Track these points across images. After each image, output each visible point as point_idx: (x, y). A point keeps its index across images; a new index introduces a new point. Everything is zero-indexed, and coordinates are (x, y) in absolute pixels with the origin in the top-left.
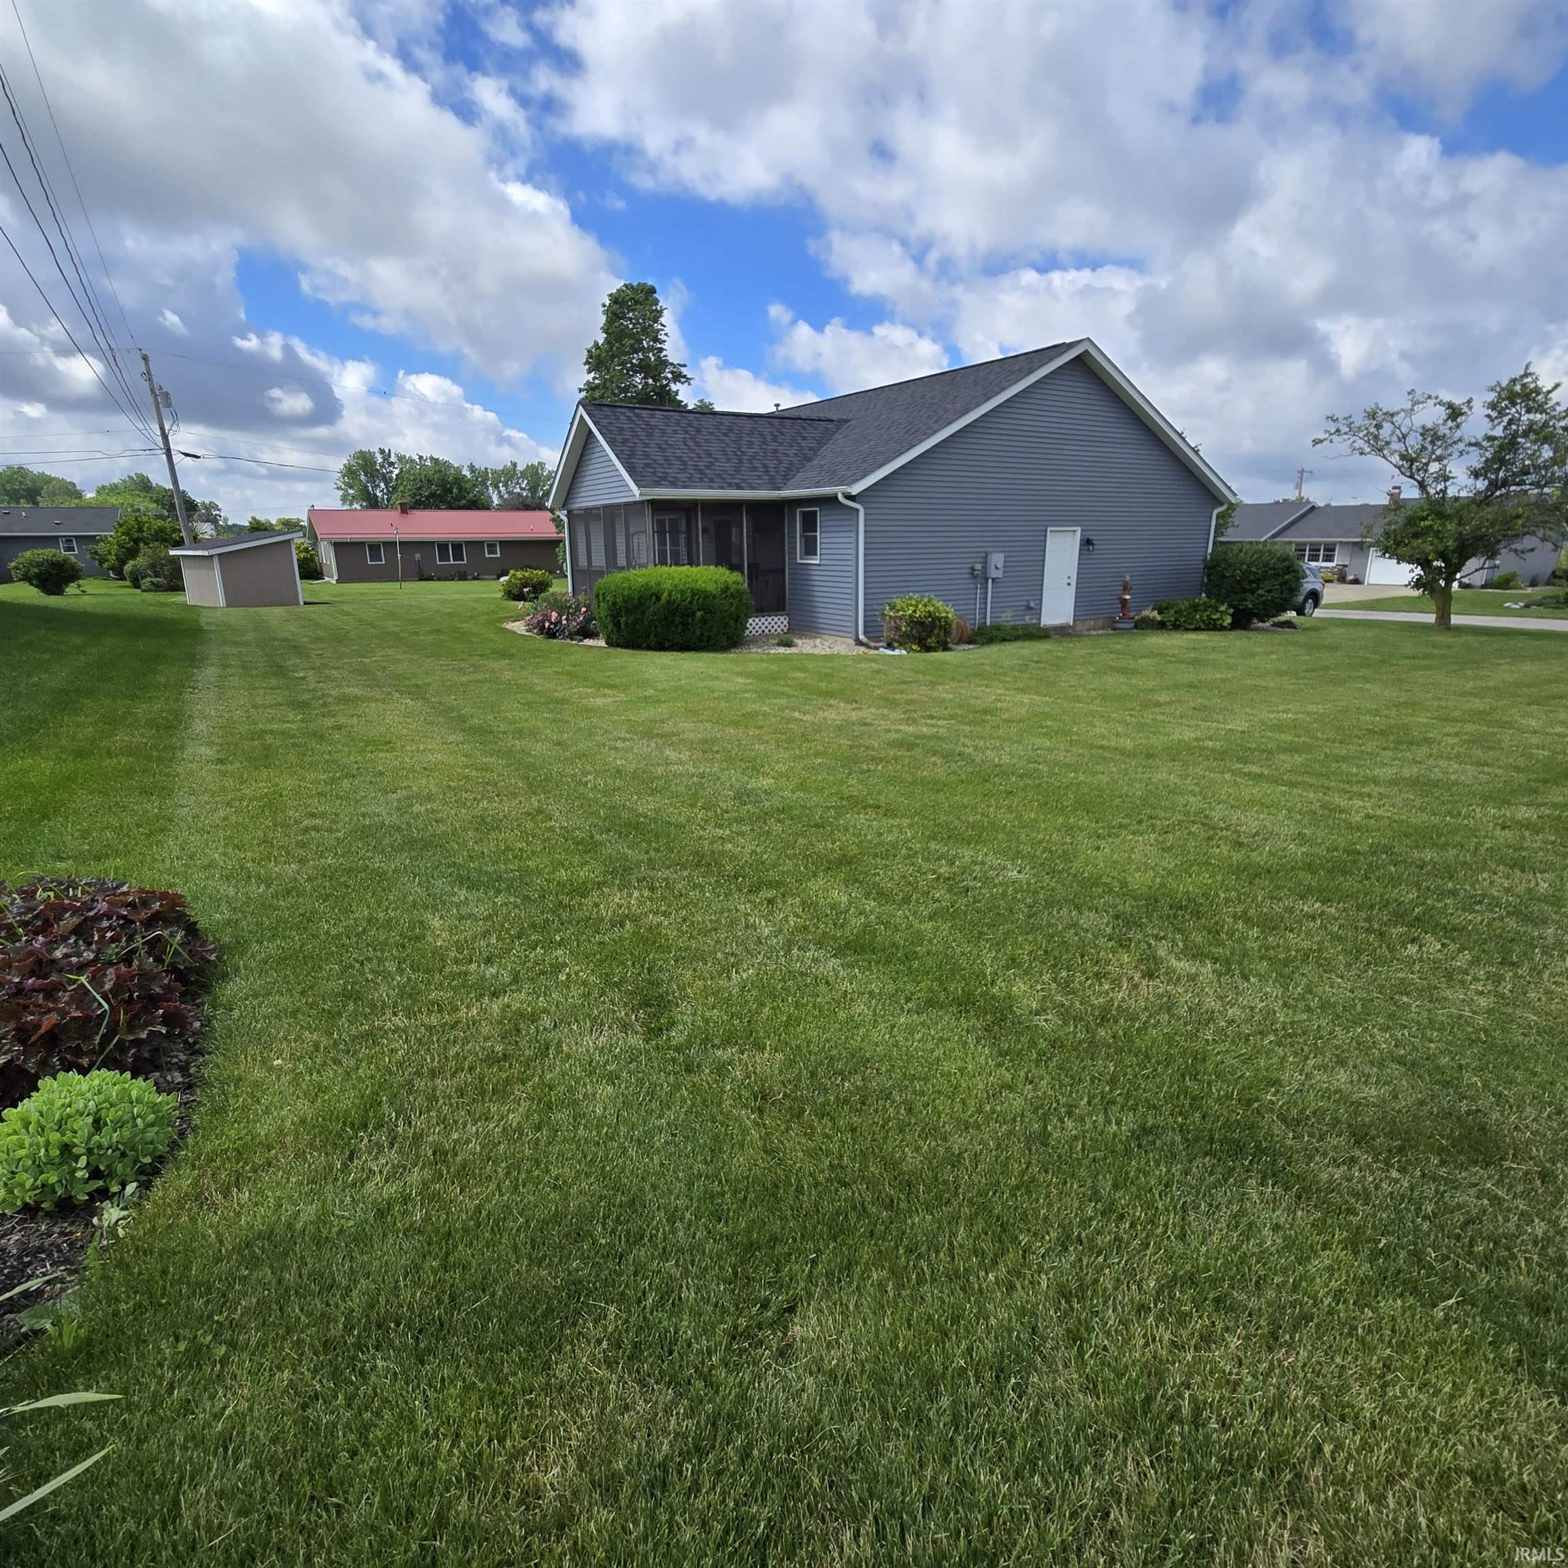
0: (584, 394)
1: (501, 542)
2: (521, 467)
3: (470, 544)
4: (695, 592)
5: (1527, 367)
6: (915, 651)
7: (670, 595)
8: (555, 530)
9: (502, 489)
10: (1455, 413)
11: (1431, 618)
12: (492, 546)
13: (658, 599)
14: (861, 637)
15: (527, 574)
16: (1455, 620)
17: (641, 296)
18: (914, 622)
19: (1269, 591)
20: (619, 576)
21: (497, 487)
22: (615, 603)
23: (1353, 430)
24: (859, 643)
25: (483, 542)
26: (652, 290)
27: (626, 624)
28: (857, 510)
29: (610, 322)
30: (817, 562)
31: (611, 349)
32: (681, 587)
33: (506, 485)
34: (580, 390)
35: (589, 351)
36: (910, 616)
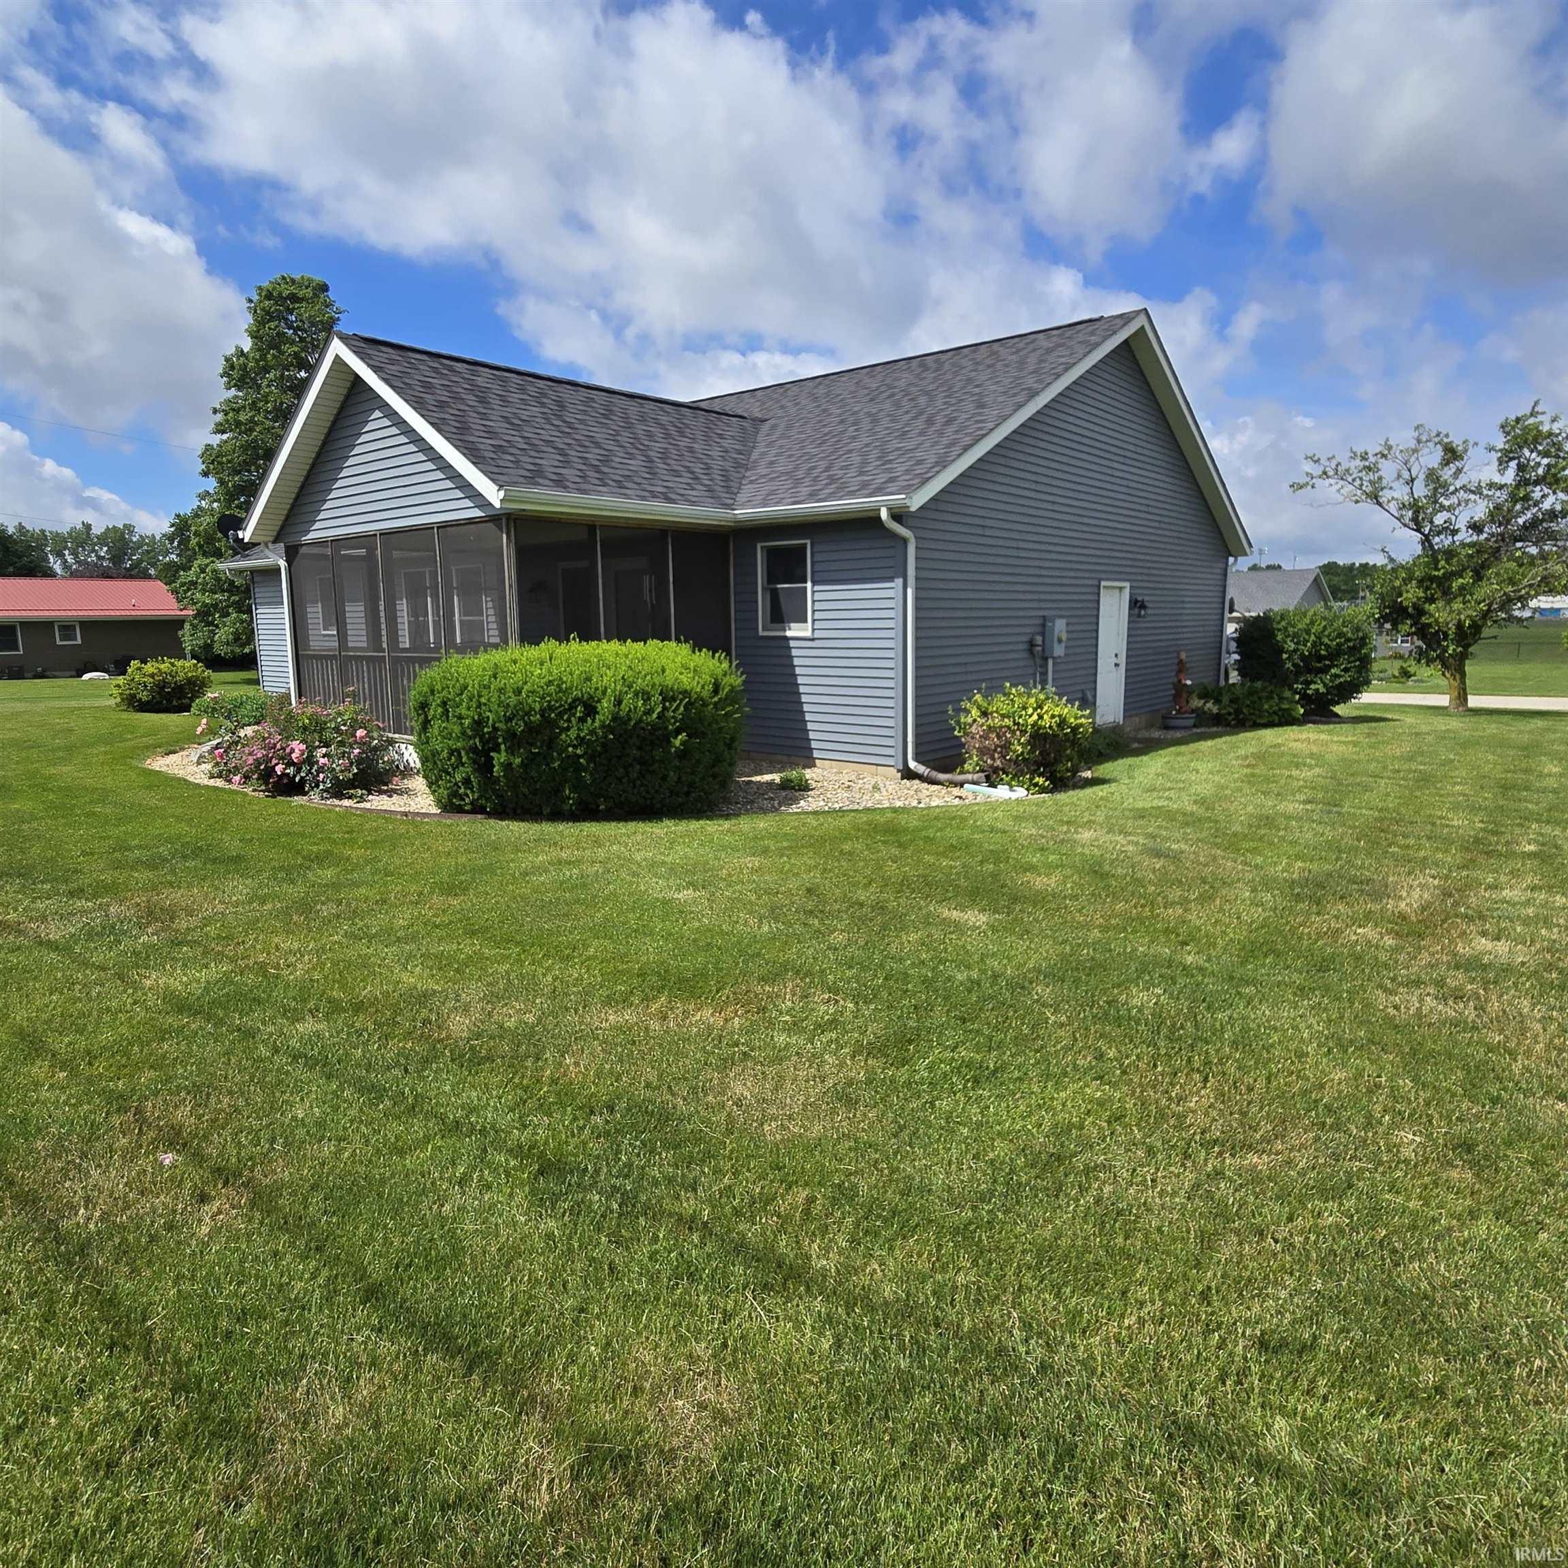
0: (219, 417)
1: (82, 624)
2: (97, 530)
3: (28, 625)
4: (668, 696)
5: (1536, 403)
6: (1043, 790)
7: (619, 702)
8: (176, 605)
9: (70, 559)
10: (1452, 454)
11: (1443, 700)
12: (67, 628)
13: (591, 710)
14: (912, 764)
15: (164, 667)
16: (1474, 701)
17: (309, 293)
18: (1038, 737)
19: (1346, 670)
20: (480, 663)
21: (60, 554)
22: (479, 724)
23: (1341, 475)
24: (908, 774)
25: (52, 623)
26: (324, 288)
27: (507, 767)
28: (905, 541)
29: (261, 322)
30: (808, 633)
31: (263, 357)
32: (639, 684)
33: (75, 554)
34: (215, 411)
35: (227, 360)
36: (1034, 724)
